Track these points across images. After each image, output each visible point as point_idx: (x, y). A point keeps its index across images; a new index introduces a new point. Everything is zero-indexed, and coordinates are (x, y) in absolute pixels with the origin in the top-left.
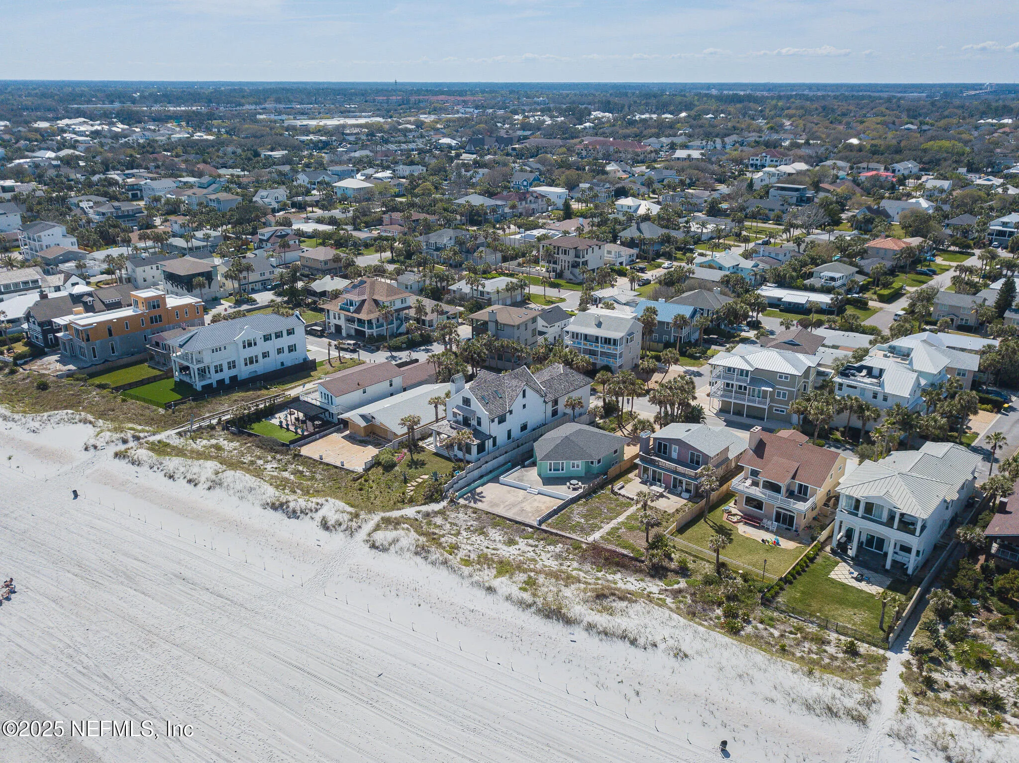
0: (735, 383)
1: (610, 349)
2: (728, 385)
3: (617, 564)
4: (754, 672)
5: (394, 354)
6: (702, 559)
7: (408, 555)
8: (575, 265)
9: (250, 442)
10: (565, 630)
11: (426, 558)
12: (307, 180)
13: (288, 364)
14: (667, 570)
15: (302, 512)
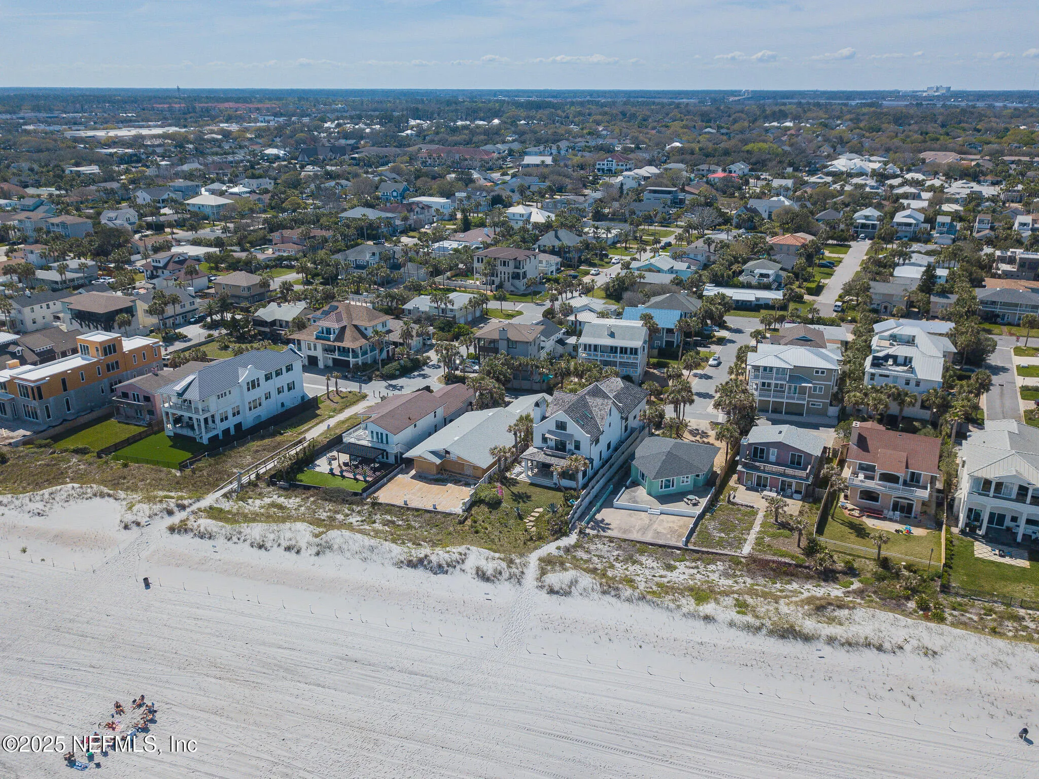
0: (773, 382)
1: (630, 358)
2: (763, 384)
3: (786, 574)
4: (1003, 657)
5: (393, 382)
6: (859, 557)
7: (596, 596)
8: (516, 276)
9: (312, 496)
10: (806, 647)
11: (618, 596)
12: (148, 198)
13: (289, 404)
14: (834, 572)
15: (448, 565)
